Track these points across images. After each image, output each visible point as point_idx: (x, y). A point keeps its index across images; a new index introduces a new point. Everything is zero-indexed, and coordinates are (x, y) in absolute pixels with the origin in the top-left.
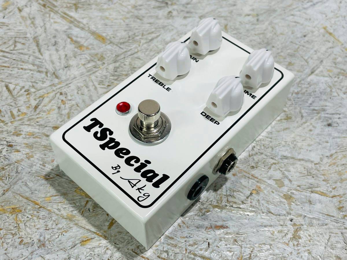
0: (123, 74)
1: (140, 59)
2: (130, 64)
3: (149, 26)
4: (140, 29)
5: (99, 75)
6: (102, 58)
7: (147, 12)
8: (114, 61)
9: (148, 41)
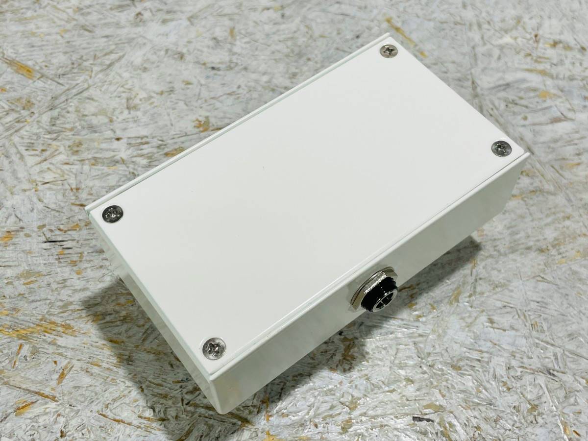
0: (65, 128)
1: (92, 99)
2: (78, 111)
3: (106, 42)
4: (90, 48)
5: (25, 133)
6: (29, 105)
7: (101, 16)
8: (50, 108)
9: (106, 67)
